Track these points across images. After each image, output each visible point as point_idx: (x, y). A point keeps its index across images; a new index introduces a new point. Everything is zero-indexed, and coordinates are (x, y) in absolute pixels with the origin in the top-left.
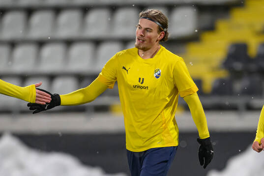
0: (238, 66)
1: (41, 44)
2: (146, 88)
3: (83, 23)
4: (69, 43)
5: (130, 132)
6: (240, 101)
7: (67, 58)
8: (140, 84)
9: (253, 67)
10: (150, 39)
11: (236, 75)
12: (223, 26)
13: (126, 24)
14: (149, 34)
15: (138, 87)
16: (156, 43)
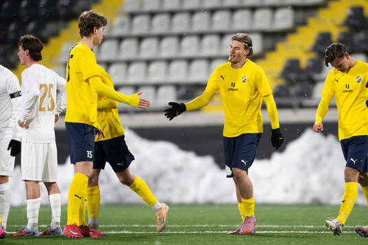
0: (293, 76)
1: (149, 62)
2: (237, 90)
3: (179, 47)
4: (169, 61)
5: (227, 123)
6: (294, 101)
7: (168, 72)
8: (232, 87)
9: (304, 76)
10: (239, 55)
11: (291, 83)
12: (281, 47)
13: (211, 46)
14: (237, 51)
15: (232, 89)
16: (244, 58)
